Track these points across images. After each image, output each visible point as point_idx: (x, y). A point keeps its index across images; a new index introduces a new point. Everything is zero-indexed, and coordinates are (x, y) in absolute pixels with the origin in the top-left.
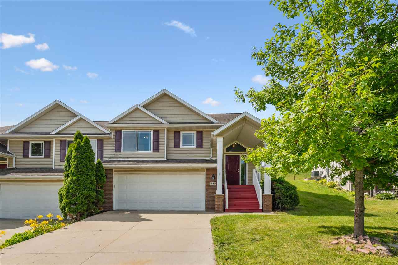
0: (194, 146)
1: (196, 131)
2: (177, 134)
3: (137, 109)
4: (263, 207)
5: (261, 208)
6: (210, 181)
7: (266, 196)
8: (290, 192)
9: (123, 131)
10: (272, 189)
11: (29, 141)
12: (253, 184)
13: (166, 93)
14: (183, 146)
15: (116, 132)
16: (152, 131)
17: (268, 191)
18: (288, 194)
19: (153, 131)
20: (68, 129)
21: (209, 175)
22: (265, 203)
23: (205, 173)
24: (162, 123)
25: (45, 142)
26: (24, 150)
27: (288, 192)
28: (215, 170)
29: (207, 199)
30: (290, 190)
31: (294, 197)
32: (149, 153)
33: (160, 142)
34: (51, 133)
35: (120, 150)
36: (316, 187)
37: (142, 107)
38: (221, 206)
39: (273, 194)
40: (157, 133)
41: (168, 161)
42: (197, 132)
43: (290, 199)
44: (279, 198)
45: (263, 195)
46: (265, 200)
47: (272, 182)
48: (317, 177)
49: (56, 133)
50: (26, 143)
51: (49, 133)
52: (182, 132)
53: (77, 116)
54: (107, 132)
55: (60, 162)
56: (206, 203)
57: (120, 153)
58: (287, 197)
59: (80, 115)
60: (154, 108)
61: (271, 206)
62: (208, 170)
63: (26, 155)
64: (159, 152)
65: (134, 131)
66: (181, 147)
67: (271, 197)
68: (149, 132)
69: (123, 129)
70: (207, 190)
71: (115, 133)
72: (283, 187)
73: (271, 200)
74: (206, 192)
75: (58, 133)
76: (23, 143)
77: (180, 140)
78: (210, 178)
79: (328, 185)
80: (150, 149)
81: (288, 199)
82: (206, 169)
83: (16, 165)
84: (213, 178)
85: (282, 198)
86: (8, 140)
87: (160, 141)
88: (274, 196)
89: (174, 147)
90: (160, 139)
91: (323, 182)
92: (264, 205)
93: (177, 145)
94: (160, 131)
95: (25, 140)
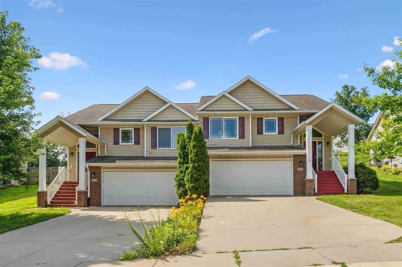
0: (276, 132)
1: (277, 118)
2: (260, 120)
3: (224, 95)
4: (348, 191)
5: (346, 191)
6: (297, 166)
7: (351, 180)
8: (372, 176)
9: (211, 118)
10: (356, 174)
11: (119, 129)
12: (333, 170)
13: (250, 79)
14: (265, 132)
15: (204, 118)
16: (237, 118)
17: (352, 175)
18: (371, 178)
19: (239, 117)
20: (158, 116)
21: (297, 161)
22: (350, 187)
23: (292, 159)
24: (247, 110)
25: (135, 129)
26: (114, 137)
27: (371, 176)
28: (304, 156)
29: (295, 184)
30: (372, 175)
31: (376, 181)
32: (236, 140)
33: (245, 129)
34: (143, 121)
35: (208, 137)
36: (380, 174)
37: (228, 93)
38: (312, 190)
39: (357, 179)
40: (242, 120)
41: (254, 148)
42: (279, 118)
43: (373, 182)
44: (363, 182)
45: (348, 180)
46: (350, 184)
47: (356, 167)
48: (378, 163)
49: (148, 121)
50: (116, 130)
51: (141, 121)
52: (264, 119)
53: (167, 103)
54: (196, 119)
55: (151, 149)
56: (294, 188)
57: (208, 140)
58: (370, 181)
59: (170, 102)
60: (238, 95)
61: (356, 190)
62: (295, 156)
63: (116, 142)
64: (244, 138)
65: (221, 118)
66: (264, 133)
67: (356, 181)
68: (235, 119)
69: (210, 116)
70: (294, 176)
71: (203, 120)
72: (366, 171)
73: (356, 184)
74: (294, 178)
75: (149, 121)
76: (113, 130)
77: (263, 127)
78: (298, 164)
79: (393, 172)
80: (236, 136)
81: (371, 183)
82: (293, 155)
83: (108, 153)
84: (301, 164)
85: (366, 182)
86: (99, 128)
87: (245, 127)
88: (357, 180)
89: (257, 133)
90: (245, 126)
91: (386, 168)
92: (349, 189)
93: (260, 132)
94: (245, 118)
95: (116, 127)
